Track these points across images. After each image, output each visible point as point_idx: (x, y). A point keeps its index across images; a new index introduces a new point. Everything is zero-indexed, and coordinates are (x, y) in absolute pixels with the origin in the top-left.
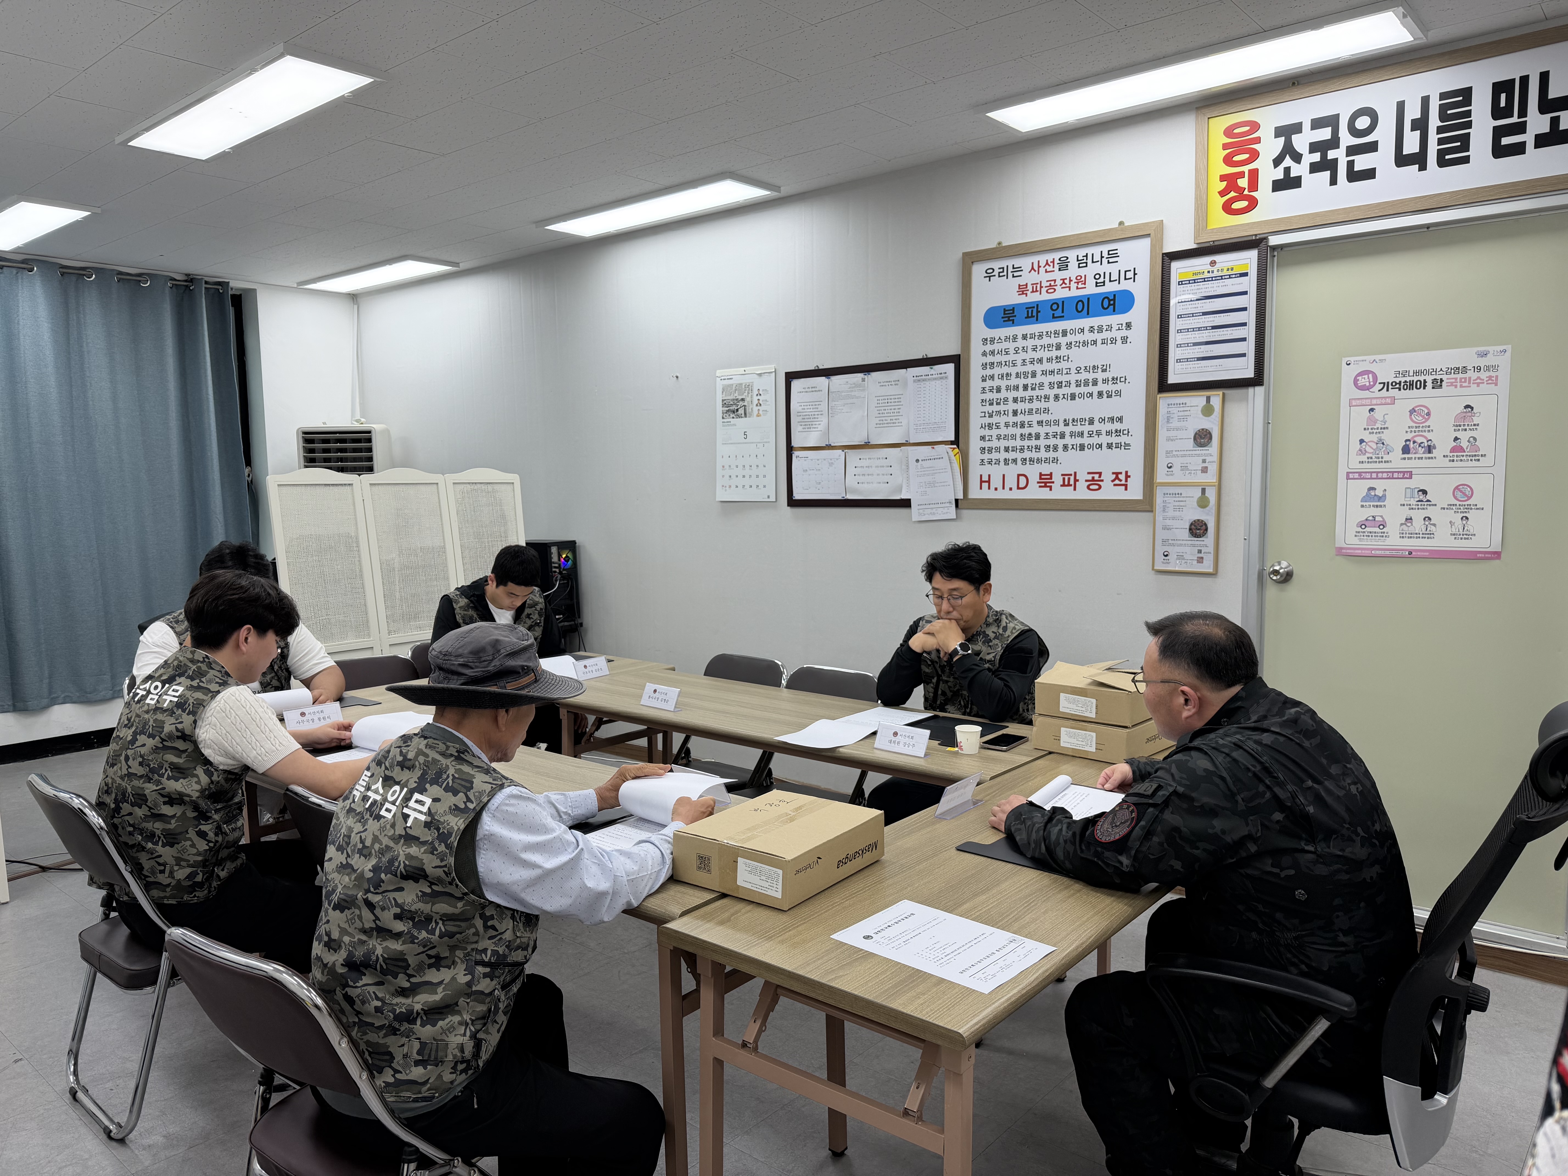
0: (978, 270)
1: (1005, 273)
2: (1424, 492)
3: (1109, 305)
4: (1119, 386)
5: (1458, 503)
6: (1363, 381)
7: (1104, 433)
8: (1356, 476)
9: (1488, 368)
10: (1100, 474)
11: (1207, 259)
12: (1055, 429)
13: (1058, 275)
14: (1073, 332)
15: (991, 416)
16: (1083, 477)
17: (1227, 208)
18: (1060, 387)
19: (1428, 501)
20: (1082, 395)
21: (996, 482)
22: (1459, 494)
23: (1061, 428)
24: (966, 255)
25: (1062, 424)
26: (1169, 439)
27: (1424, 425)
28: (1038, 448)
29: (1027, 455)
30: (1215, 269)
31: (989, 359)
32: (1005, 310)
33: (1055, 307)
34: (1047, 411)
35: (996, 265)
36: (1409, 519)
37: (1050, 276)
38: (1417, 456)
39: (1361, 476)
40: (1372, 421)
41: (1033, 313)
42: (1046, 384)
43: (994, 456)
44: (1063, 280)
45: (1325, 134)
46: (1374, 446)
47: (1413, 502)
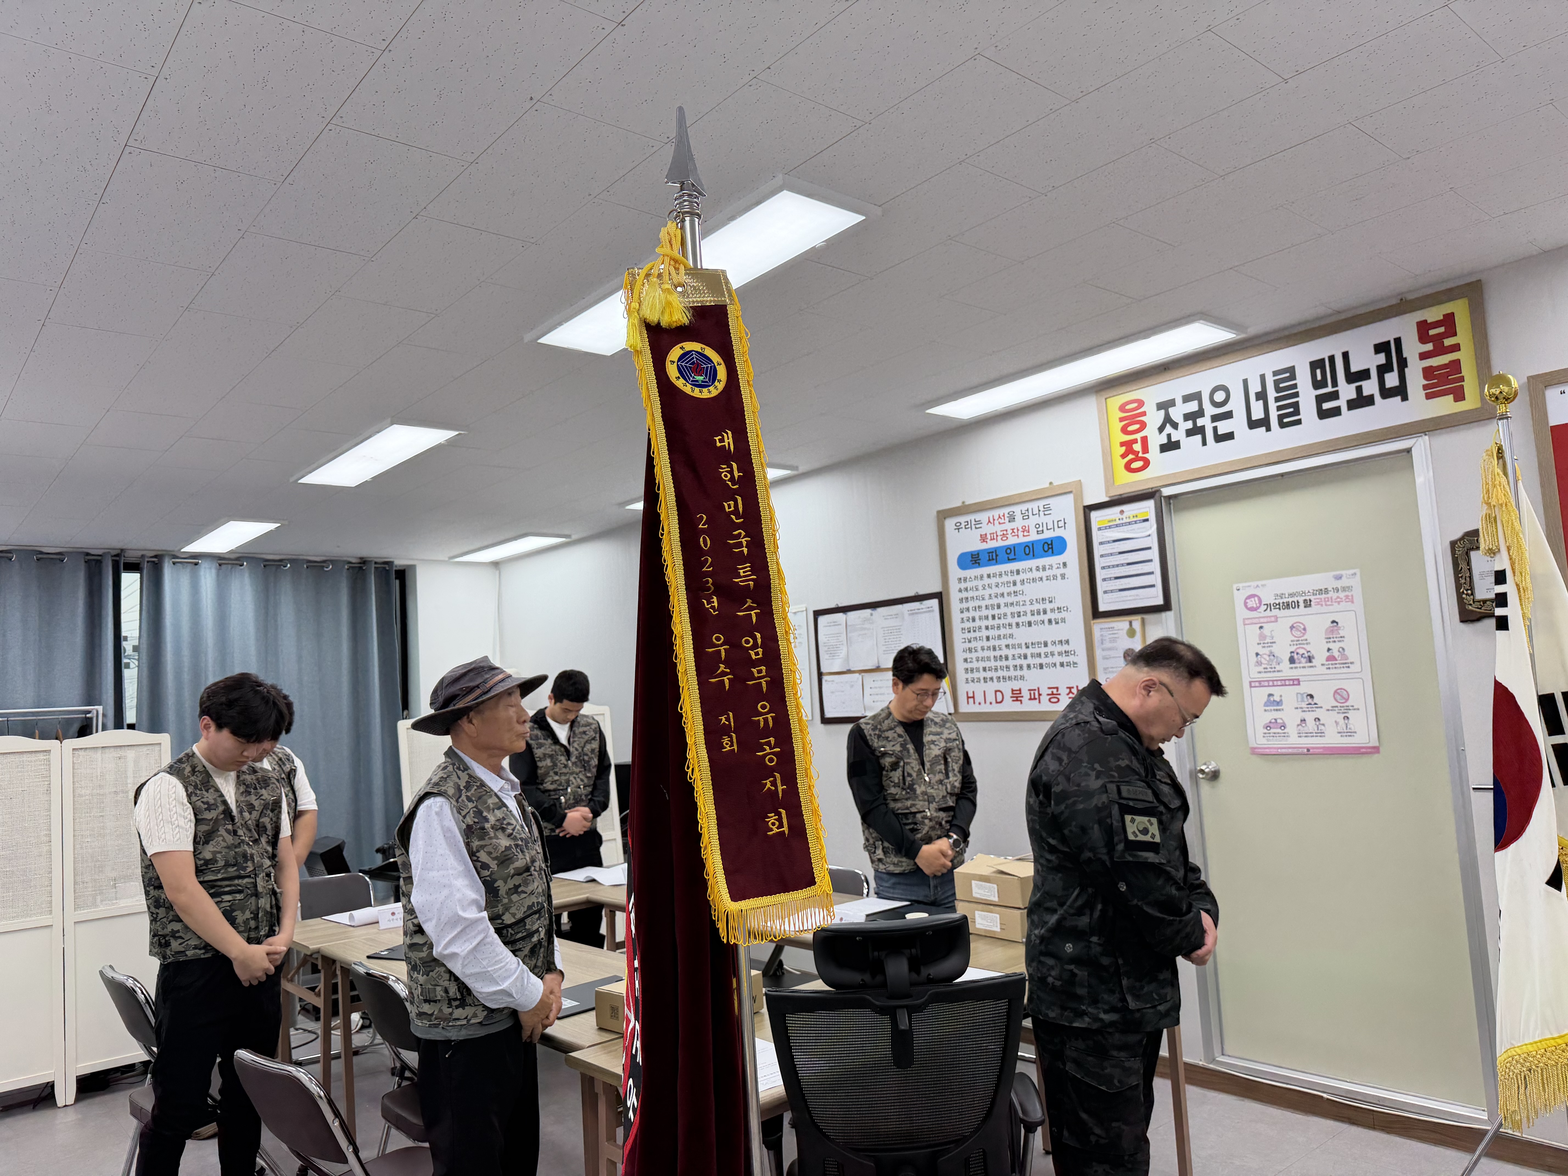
0: (950, 524)
1: (969, 526)
2: (1311, 696)
3: (1049, 548)
4: (1063, 614)
5: (1339, 705)
6: (1252, 603)
7: (1056, 653)
8: (1257, 684)
9: (1344, 589)
10: (1057, 688)
11: (1117, 509)
12: (1017, 651)
13: (1009, 526)
14: (1024, 571)
15: (970, 642)
16: (1045, 691)
17: (1128, 467)
18: (1019, 616)
19: (1315, 704)
20: (1036, 623)
21: (979, 698)
22: (1338, 697)
23: (1024, 651)
24: (939, 512)
25: (1024, 647)
26: (1105, 658)
27: (1302, 638)
28: (1008, 667)
29: (1000, 673)
30: (1124, 516)
31: (964, 595)
32: (972, 555)
33: (1009, 551)
34: (1011, 636)
35: (962, 519)
36: (1303, 721)
37: (1003, 527)
38: (1302, 665)
39: (1261, 684)
40: (1262, 637)
41: (993, 557)
42: (1009, 614)
43: (976, 675)
44: (1013, 530)
45: (1193, 406)
46: (1268, 658)
47: (1304, 705)
